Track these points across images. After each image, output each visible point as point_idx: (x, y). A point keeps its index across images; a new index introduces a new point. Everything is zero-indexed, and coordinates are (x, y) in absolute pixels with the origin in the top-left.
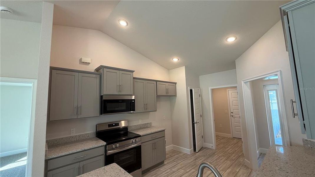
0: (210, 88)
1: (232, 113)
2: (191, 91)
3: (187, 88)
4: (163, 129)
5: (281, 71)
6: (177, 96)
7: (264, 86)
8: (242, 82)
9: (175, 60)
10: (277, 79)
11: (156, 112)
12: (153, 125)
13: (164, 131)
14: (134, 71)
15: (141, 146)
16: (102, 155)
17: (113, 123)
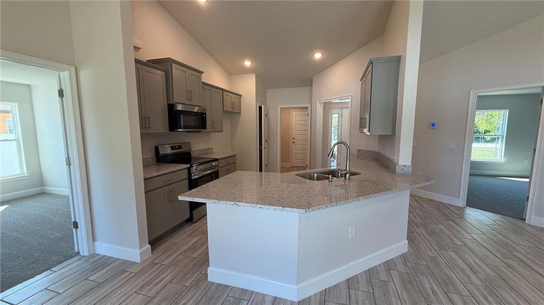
0: (279, 107)
1: (294, 139)
2: (260, 108)
3: (256, 105)
4: (233, 154)
5: (352, 96)
6: (242, 113)
7: (330, 108)
8: (318, 102)
9: (248, 63)
10: (348, 102)
11: (222, 133)
12: (214, 151)
13: (235, 155)
14: (203, 72)
15: (218, 171)
16: (186, 179)
17: (175, 145)
